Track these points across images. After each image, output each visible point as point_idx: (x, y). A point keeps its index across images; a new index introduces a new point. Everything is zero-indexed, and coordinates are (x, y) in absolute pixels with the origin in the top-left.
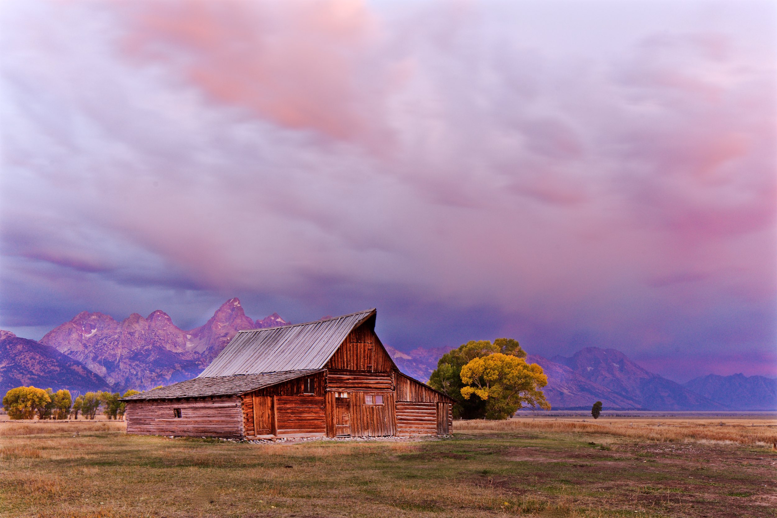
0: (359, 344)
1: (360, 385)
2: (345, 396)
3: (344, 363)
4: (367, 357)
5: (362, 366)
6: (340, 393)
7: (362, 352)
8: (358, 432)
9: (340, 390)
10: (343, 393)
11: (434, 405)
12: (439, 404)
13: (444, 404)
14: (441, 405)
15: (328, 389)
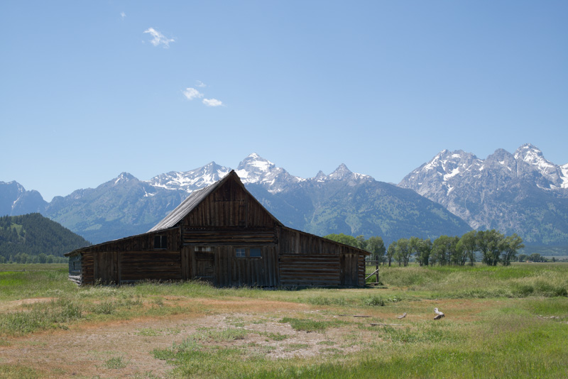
0: (227, 203)
1: (229, 240)
2: (208, 250)
3: (206, 220)
4: (239, 214)
5: (231, 222)
6: (200, 248)
7: (231, 209)
9: (201, 245)
10: (205, 248)
11: (336, 257)
12: (347, 255)
13: (353, 256)
14: (349, 256)
15: (184, 244)
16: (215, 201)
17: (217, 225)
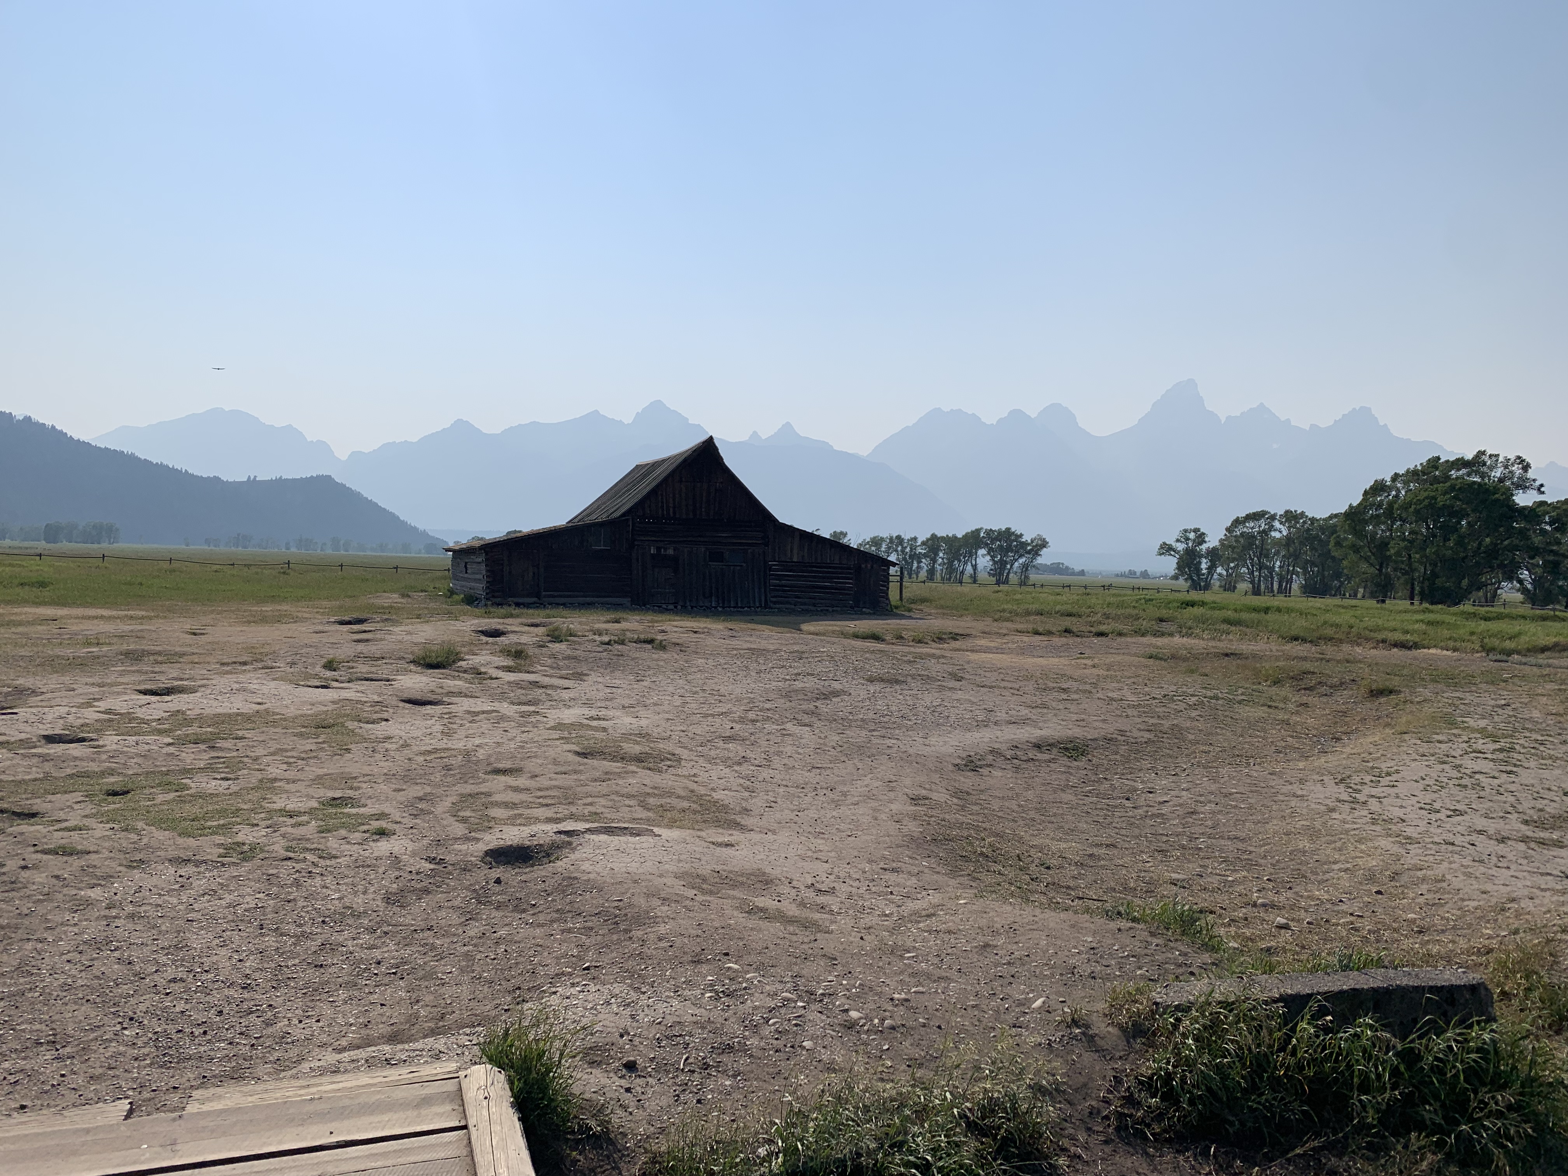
0: (699, 485)
1: (700, 539)
2: (671, 552)
3: (668, 508)
4: (715, 501)
5: (704, 513)
7: (704, 494)
8: (690, 601)
9: (660, 544)
10: (665, 550)
11: (849, 568)
12: (863, 566)
13: (872, 567)
14: (866, 566)
15: (636, 543)
16: (681, 481)
17: (684, 517)
